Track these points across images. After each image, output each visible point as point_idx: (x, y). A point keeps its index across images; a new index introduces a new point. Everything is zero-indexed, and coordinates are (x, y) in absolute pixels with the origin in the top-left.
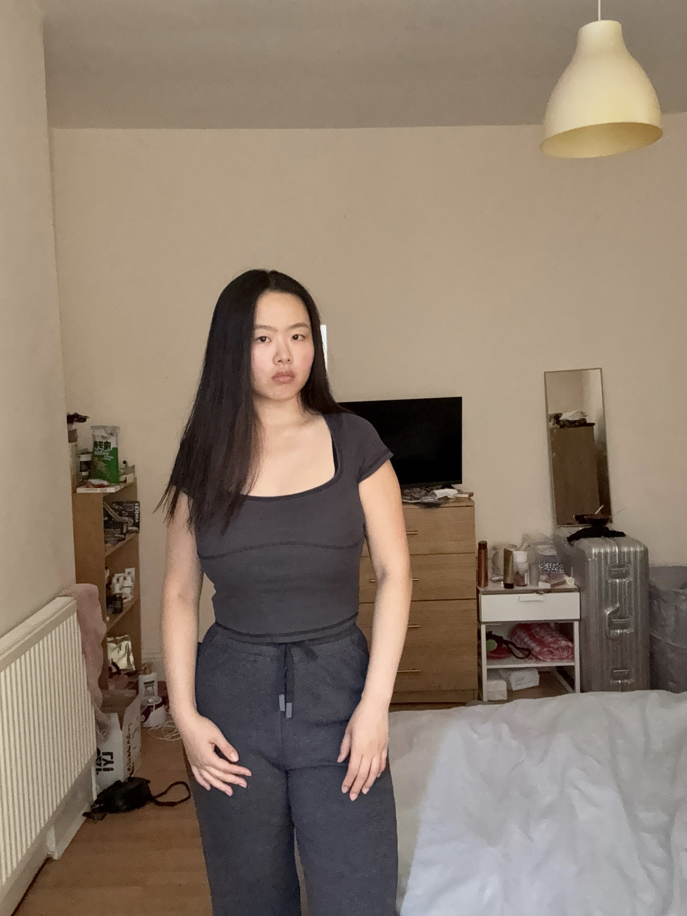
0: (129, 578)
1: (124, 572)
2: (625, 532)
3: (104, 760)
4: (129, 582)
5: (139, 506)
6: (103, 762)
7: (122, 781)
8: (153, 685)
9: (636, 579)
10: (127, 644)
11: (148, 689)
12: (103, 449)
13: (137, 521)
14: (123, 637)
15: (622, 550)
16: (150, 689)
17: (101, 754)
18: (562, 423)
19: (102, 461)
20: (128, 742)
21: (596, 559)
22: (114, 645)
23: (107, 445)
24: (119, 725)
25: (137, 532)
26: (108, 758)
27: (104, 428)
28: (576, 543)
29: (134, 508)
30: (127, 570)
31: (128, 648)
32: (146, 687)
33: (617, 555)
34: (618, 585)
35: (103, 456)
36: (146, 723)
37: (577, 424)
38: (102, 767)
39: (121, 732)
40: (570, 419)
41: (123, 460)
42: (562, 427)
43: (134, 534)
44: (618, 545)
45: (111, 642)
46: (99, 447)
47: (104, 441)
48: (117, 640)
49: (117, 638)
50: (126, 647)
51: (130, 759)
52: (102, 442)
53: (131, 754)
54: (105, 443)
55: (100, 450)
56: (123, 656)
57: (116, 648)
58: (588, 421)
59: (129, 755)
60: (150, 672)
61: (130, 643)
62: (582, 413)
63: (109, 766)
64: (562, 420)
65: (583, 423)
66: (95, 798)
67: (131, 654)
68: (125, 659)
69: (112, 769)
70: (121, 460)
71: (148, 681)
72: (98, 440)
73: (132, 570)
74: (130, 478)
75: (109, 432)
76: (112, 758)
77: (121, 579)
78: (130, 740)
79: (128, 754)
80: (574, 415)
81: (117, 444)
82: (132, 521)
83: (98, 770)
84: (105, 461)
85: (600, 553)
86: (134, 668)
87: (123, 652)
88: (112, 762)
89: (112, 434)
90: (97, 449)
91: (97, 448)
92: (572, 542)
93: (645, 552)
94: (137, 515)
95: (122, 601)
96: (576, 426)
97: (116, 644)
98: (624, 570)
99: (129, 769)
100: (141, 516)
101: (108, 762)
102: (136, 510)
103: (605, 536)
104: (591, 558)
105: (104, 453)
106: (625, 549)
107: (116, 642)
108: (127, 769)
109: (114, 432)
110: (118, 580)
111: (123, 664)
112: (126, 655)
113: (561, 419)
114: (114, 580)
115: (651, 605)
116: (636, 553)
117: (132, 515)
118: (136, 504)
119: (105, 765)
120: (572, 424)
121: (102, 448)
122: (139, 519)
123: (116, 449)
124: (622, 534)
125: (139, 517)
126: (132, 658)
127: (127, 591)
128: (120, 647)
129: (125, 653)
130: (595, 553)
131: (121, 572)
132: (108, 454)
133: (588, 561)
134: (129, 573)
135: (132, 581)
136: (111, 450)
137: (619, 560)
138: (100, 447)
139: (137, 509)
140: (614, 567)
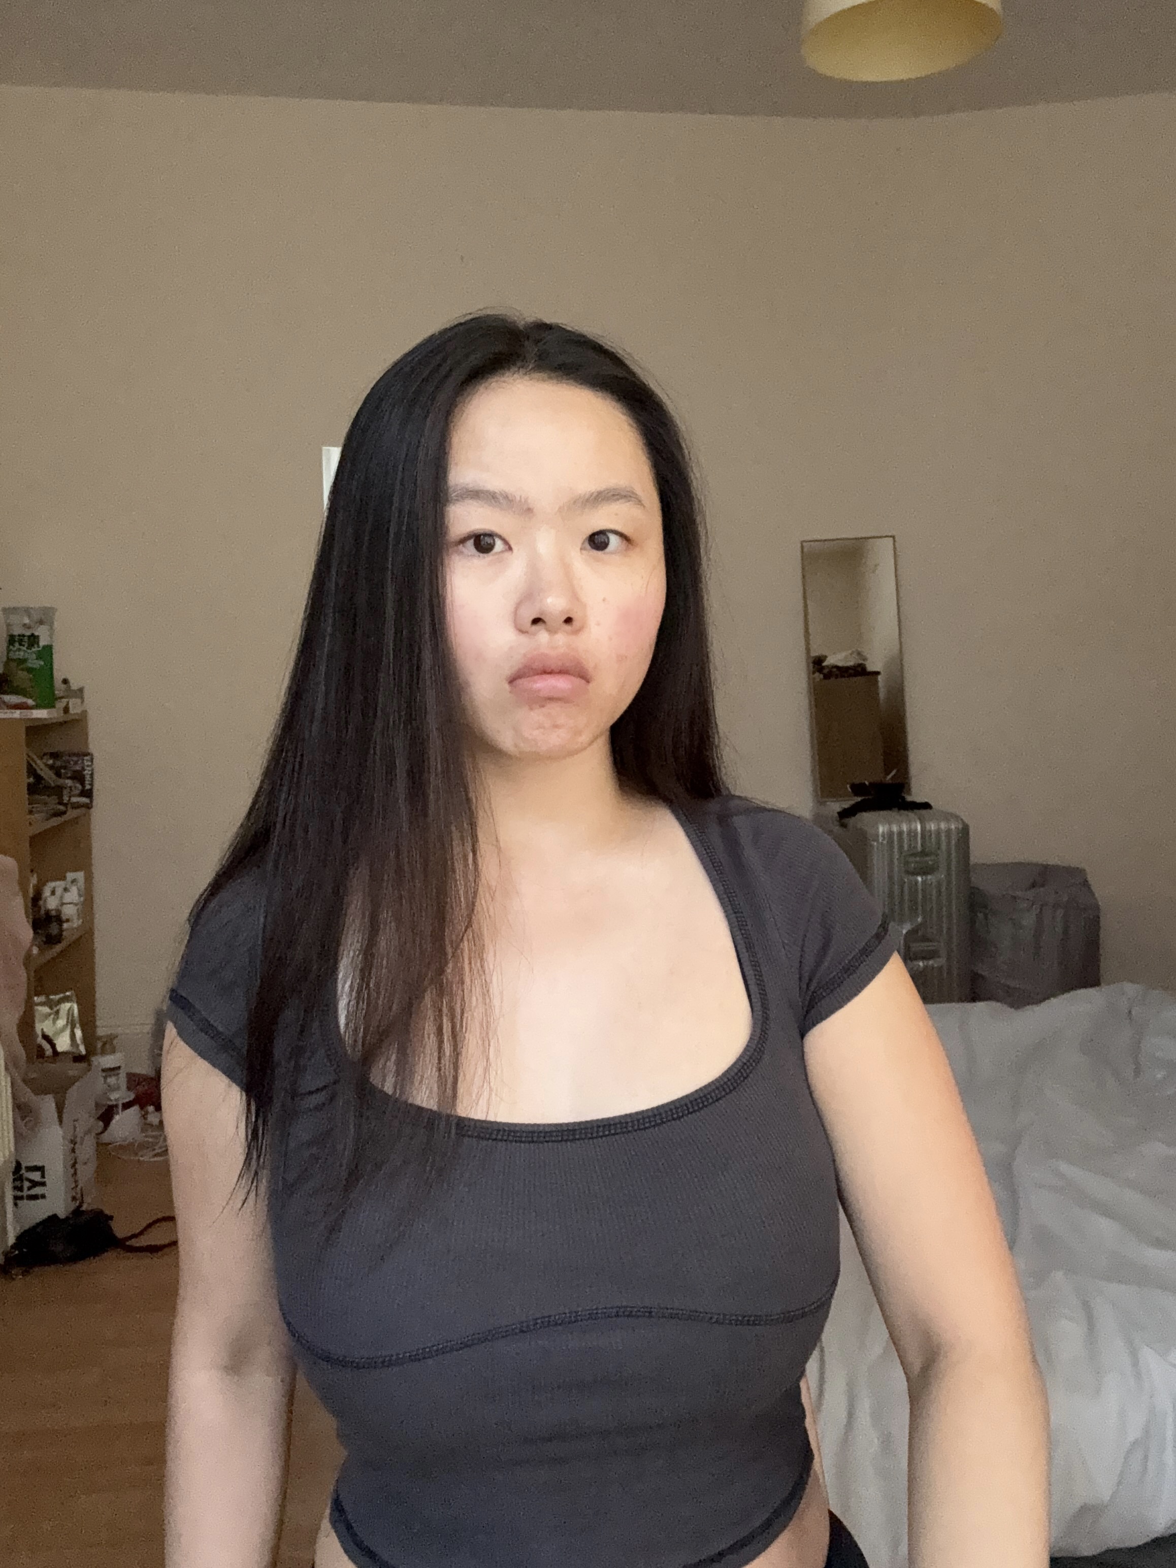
0: (74, 890)
1: (64, 878)
2: (932, 804)
3: (30, 1181)
4: (73, 895)
5: (92, 760)
6: (26, 1184)
7: (62, 1214)
8: (118, 1074)
9: (949, 874)
10: (70, 1007)
11: (109, 1080)
12: (24, 648)
13: (88, 787)
14: (62, 995)
15: (928, 827)
16: (112, 1080)
17: (23, 1171)
18: (826, 671)
19: (22, 670)
20: (73, 1151)
21: (885, 842)
22: (46, 1010)
23: (33, 640)
24: (56, 1115)
25: (89, 807)
26: (36, 1176)
27: (27, 611)
28: (851, 821)
29: (83, 763)
30: (70, 876)
31: (73, 1014)
32: (105, 1078)
33: (919, 836)
34: (920, 887)
35: (24, 661)
36: (106, 1134)
37: (851, 671)
38: (26, 1193)
39: (60, 1132)
40: (840, 664)
41: (63, 677)
42: (827, 677)
43: (83, 810)
44: (920, 819)
45: (42, 1004)
46: (17, 645)
47: (28, 633)
48: (52, 1000)
49: (52, 997)
50: (68, 1014)
51: (76, 1182)
52: (24, 636)
53: (78, 1172)
54: (29, 637)
55: (19, 650)
56: (63, 1030)
57: (50, 1015)
58: (871, 668)
59: (75, 1173)
60: (113, 1051)
61: (75, 1006)
62: (859, 654)
63: (37, 1190)
64: (827, 666)
65: (859, 671)
66: (11, 1240)
67: (78, 1025)
68: (67, 1032)
69: (43, 1196)
70: (58, 676)
71: (108, 1066)
72: (17, 631)
73: (80, 876)
74: (75, 708)
75: (36, 617)
76: (43, 1176)
77: (59, 892)
78: (77, 1146)
79: (72, 1171)
80: (846, 657)
81: (51, 636)
82: (80, 787)
83: (16, 1198)
84: (30, 670)
85: (891, 834)
86: (82, 1050)
87: (61, 1022)
88: (43, 1184)
89: (41, 622)
90: (15, 649)
91: (14, 646)
92: (846, 821)
93: (965, 831)
94: (88, 778)
95: (61, 925)
96: (850, 676)
97: (51, 1008)
98: (929, 860)
99: (74, 1199)
100: (95, 777)
101: (34, 1184)
102: (86, 768)
103: (900, 809)
104: (877, 841)
105: (26, 656)
106: (932, 826)
107: (50, 1004)
108: (70, 1199)
109: (46, 617)
110: (53, 893)
111: (63, 1044)
112: (69, 1027)
113: (825, 664)
114: (47, 892)
115: (972, 922)
116: (949, 831)
117: (79, 777)
118: (86, 758)
119: (29, 1189)
120: (843, 672)
121: (24, 646)
122: (92, 785)
123: (49, 649)
124: (926, 806)
125: (92, 781)
126: (79, 1033)
127: (69, 911)
128: (57, 1012)
129: (67, 1024)
130: (883, 832)
131: (60, 880)
132: (34, 656)
133: (872, 846)
134: (74, 881)
135: (80, 895)
136: (40, 649)
137: (922, 845)
138: (20, 645)
139: (88, 766)
140: (914, 855)
